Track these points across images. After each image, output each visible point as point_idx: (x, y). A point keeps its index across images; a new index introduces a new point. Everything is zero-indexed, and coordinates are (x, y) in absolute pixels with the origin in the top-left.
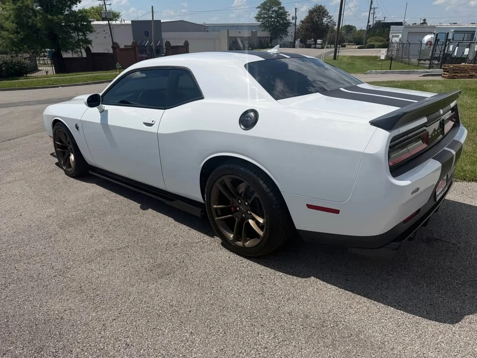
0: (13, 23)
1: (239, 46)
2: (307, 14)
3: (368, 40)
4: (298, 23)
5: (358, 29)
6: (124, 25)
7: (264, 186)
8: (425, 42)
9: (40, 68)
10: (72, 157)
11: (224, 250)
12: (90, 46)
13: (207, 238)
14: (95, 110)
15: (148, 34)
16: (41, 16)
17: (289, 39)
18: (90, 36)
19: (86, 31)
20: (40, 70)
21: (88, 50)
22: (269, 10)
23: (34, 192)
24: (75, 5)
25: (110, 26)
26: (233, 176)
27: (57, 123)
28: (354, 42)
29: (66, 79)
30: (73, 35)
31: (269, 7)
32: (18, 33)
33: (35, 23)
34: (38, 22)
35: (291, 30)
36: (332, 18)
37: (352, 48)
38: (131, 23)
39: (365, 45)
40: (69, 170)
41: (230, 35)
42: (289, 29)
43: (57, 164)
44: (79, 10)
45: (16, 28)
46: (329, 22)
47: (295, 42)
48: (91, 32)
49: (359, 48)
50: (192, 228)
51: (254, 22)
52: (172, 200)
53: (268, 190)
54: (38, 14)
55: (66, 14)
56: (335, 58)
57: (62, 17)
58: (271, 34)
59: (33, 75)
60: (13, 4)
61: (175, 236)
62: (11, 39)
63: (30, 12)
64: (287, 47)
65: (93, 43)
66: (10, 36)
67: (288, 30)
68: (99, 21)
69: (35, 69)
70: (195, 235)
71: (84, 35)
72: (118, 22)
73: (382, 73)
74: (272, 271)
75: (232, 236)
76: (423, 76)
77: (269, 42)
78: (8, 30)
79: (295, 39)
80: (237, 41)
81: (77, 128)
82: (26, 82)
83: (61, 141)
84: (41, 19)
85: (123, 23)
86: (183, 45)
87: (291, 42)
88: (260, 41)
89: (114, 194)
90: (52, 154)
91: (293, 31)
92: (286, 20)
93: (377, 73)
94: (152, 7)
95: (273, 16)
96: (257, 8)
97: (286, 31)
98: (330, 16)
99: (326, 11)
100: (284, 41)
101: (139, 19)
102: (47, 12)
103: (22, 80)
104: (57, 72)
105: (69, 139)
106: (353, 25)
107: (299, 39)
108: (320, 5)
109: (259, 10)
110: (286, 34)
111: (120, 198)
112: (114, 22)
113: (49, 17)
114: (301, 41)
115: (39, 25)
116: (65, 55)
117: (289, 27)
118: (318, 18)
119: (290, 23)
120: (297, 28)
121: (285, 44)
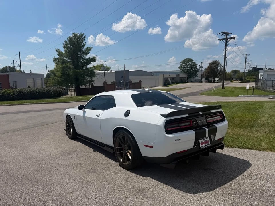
0: (60, 73)
1: (169, 82)
2: (208, 65)
3: (246, 78)
4: (203, 69)
5: (241, 72)
6: (111, 73)
7: (131, 138)
9: (69, 93)
10: (72, 130)
11: (119, 166)
12: (93, 83)
13: (114, 162)
14: (81, 111)
15: (123, 77)
16: (73, 70)
17: (198, 78)
18: (93, 79)
19: (92, 76)
20: (69, 94)
21: (92, 85)
22: (186, 64)
23: (55, 144)
24: (88, 65)
25: (104, 74)
26: (122, 135)
27: (68, 116)
28: (239, 79)
29: (80, 98)
30: (86, 78)
31: (187, 62)
32: (61, 77)
33: (70, 73)
34: (71, 72)
35: (199, 74)
37: (236, 83)
38: (115, 72)
39: (244, 81)
40: (70, 136)
41: (164, 77)
42: (198, 73)
43: (66, 134)
44: (90, 67)
45: (61, 75)
46: (222, 69)
47: (201, 80)
48: (94, 77)
49: (240, 82)
50: (110, 158)
51: (178, 70)
52: (104, 147)
53: (132, 140)
54: (71, 69)
55: (84, 69)
56: (223, 88)
57: (82, 70)
58: (188, 76)
59: (65, 96)
60: (62, 65)
61: (103, 161)
62: (58, 80)
63: (68, 68)
64: (197, 82)
65: (95, 82)
66: (58, 79)
68: (100, 71)
69: (67, 93)
70: (111, 161)
71: (91, 78)
72: (109, 72)
73: (248, 97)
74: (134, 174)
75: (122, 160)
76: (270, 98)
77: (187, 80)
78: (57, 76)
79: (202, 78)
80: (168, 80)
81: (75, 118)
82: (61, 99)
83: (68, 124)
84: (72, 71)
85: (111, 72)
86: (138, 82)
87: (200, 80)
88: (181, 80)
89: (85, 146)
90: (65, 130)
91: (201, 74)
92: (196, 69)
93: (244, 97)
94: (125, 65)
95: (189, 66)
96: (180, 63)
97: (196, 74)
98: (221, 66)
99: (219, 63)
100: (196, 79)
101: (119, 70)
102: (76, 68)
103: (60, 99)
104: (76, 95)
105: (71, 123)
106: (238, 70)
107: (205, 78)
108: (215, 60)
109: (181, 64)
110: (196, 75)
111: (87, 147)
112: (107, 72)
113: (76, 70)
114: (206, 79)
115: (71, 74)
116: (81, 87)
117: (198, 72)
118: (215, 67)
119: (199, 70)
120: (203, 72)
121: (196, 81)
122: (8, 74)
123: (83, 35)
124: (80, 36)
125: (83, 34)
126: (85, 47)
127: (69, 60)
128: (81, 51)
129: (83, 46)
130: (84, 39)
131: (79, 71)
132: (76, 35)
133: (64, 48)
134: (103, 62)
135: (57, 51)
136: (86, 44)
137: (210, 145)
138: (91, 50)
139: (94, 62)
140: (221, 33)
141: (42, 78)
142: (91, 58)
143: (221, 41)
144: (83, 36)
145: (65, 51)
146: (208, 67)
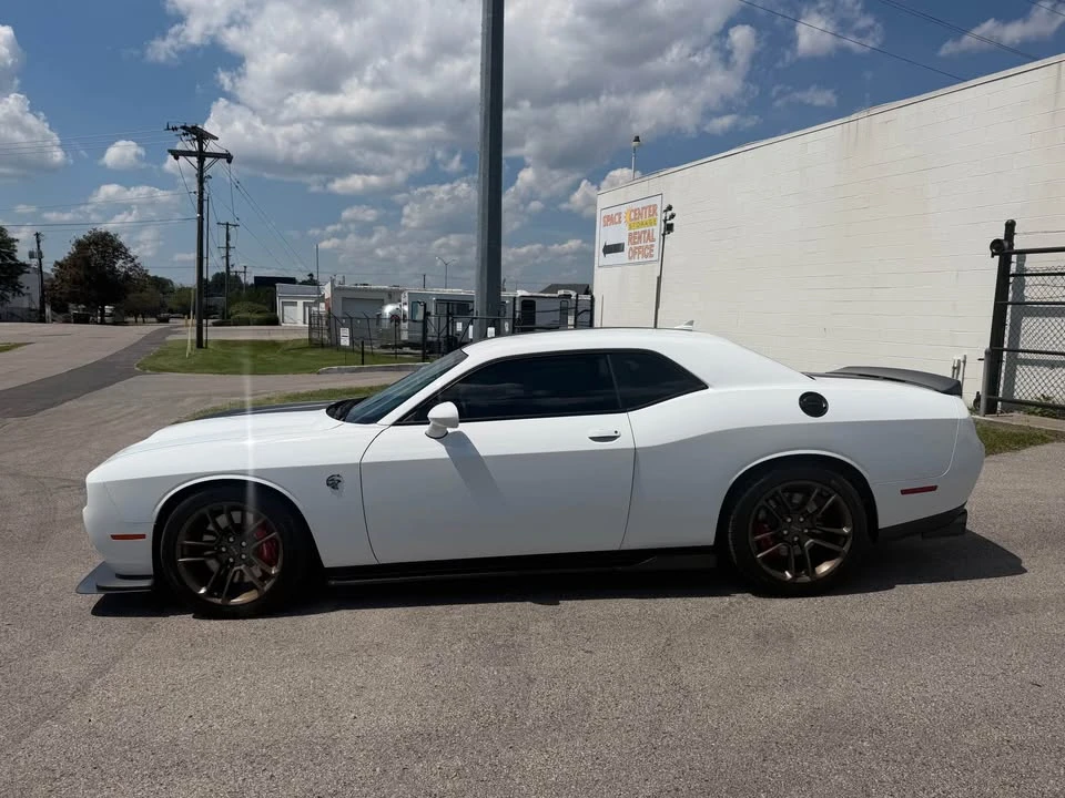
2: (71, 249)
3: (233, 309)
4: (48, 268)
8: (388, 316)
35: (29, 282)
36: (136, 261)
42: (23, 279)
46: (130, 269)
47: (42, 310)
49: (215, 325)
56: (199, 345)
67: (19, 280)
79: (43, 304)
87: (33, 310)
91: (36, 284)
92: (13, 259)
93: (341, 371)
97: (16, 284)
98: (130, 257)
99: (121, 245)
100: (13, 305)
108: (103, 231)
110: (15, 290)
117: (24, 275)
118: (103, 258)
119: (24, 265)
120: (45, 278)
121: (13, 315)
140: (184, 128)
143: (177, 158)
146: (73, 257)
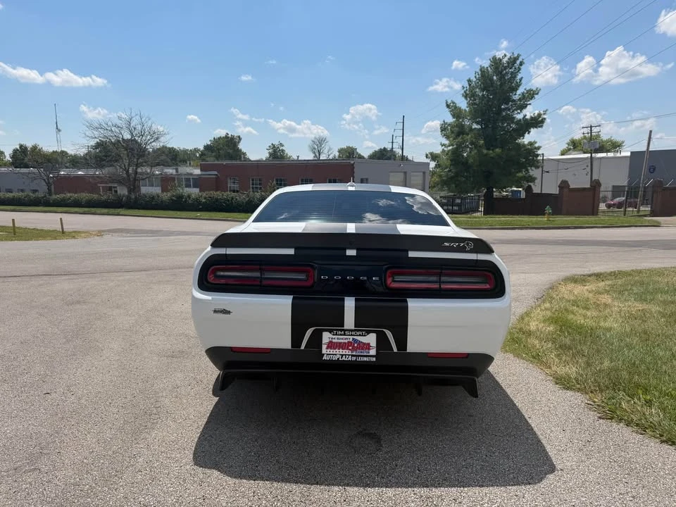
0: (448, 159)
6: (615, 158)
15: (654, 170)
21: (529, 189)
25: (591, 160)
33: (468, 159)
38: (629, 155)
44: (530, 142)
62: (441, 176)
72: (611, 154)
85: (617, 155)
112: (603, 155)
115: (471, 160)
122: (352, 162)
123: (516, 59)
124: (508, 63)
125: (519, 56)
126: (520, 91)
127: (475, 126)
128: (507, 100)
129: (515, 89)
130: (520, 69)
131: (491, 152)
132: (500, 60)
133: (466, 96)
134: (591, 127)
135: (448, 106)
136: (523, 81)
137: (374, 359)
138: (536, 96)
139: (540, 127)
141: (424, 173)
142: (532, 118)
144: (518, 62)
145: (469, 105)
